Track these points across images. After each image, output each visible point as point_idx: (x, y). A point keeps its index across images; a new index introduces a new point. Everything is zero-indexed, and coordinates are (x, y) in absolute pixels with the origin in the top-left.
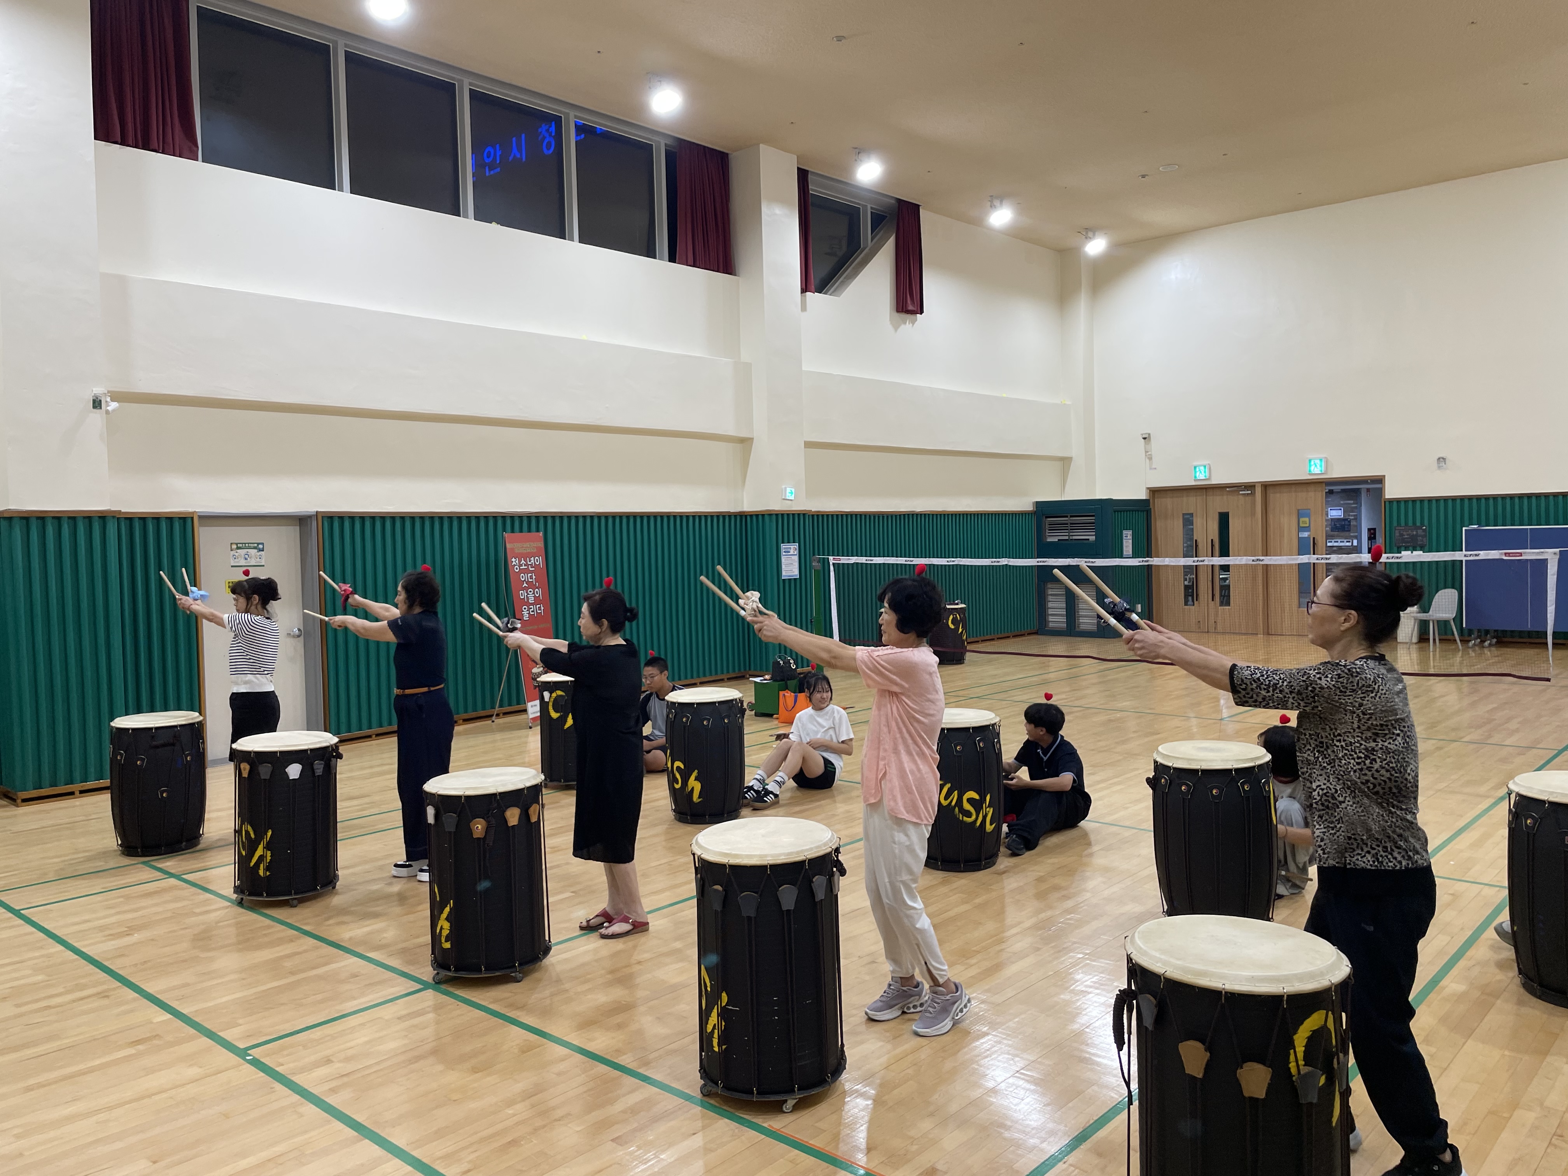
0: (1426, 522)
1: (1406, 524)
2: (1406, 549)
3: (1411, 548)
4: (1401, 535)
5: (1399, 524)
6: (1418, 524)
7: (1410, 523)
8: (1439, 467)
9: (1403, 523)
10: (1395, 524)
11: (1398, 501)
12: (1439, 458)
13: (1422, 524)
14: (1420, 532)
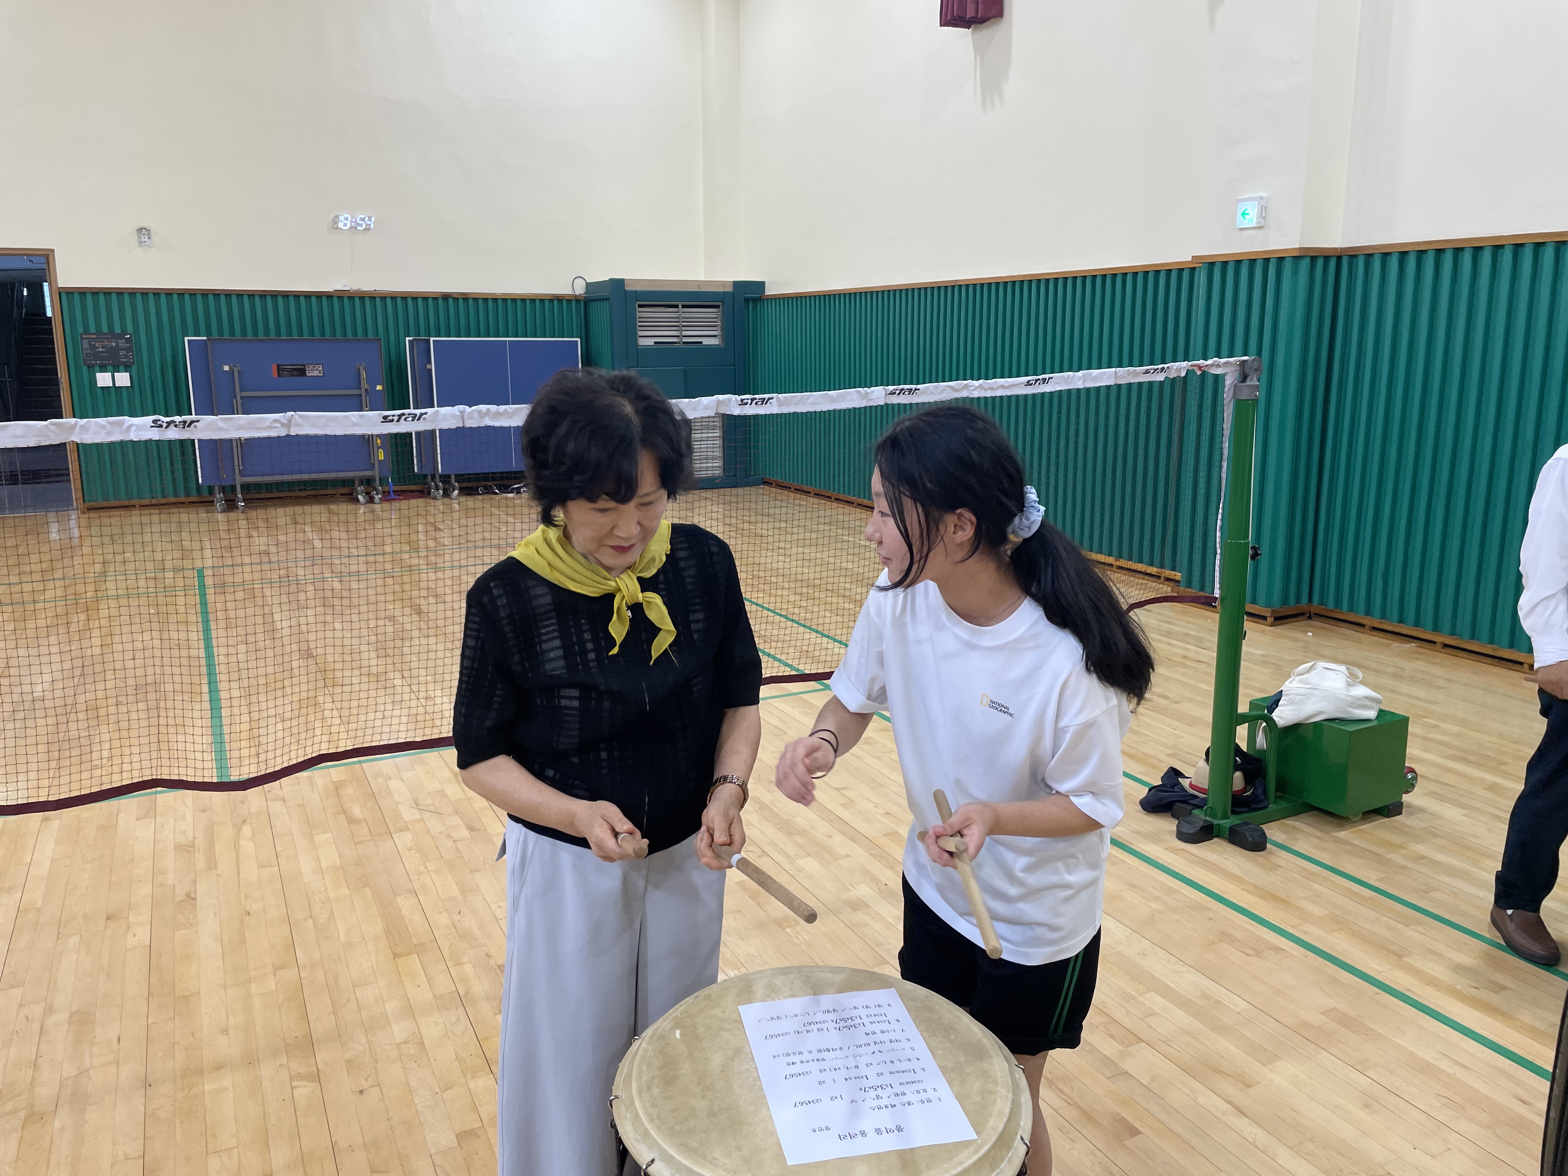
0: (130, 329)
1: (99, 331)
2: (103, 369)
3: (110, 368)
4: (93, 347)
5: (86, 331)
6: (118, 330)
7: (105, 330)
8: (141, 243)
9: (93, 330)
10: (81, 330)
11: (83, 292)
12: (141, 229)
13: (124, 331)
14: (122, 343)
